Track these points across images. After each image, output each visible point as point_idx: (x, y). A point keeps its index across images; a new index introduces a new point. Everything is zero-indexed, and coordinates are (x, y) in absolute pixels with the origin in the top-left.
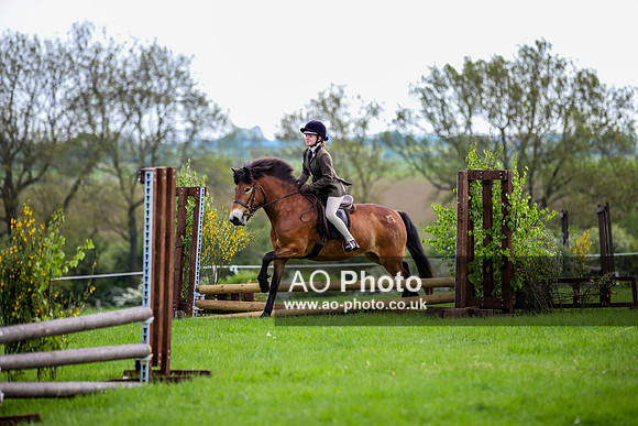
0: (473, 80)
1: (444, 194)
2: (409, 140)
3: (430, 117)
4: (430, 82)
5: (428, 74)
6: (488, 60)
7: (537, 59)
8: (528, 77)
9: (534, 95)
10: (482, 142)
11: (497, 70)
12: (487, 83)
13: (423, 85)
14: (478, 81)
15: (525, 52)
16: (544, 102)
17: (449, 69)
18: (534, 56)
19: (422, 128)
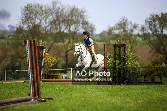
3: (151, 29)
4: (151, 19)
13: (149, 20)
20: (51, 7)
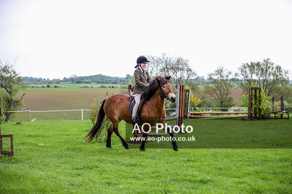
0: (252, 67)
1: (246, 92)
2: (238, 80)
3: (243, 75)
5: (242, 65)
6: (256, 62)
7: (267, 62)
8: (265, 66)
9: (266, 70)
10: (255, 81)
11: (258, 65)
12: (256, 67)
13: (241, 68)
14: (254, 67)
15: (265, 61)
16: (269, 72)
17: (247, 64)
18: (266, 62)
19: (241, 77)
20: (161, 57)
